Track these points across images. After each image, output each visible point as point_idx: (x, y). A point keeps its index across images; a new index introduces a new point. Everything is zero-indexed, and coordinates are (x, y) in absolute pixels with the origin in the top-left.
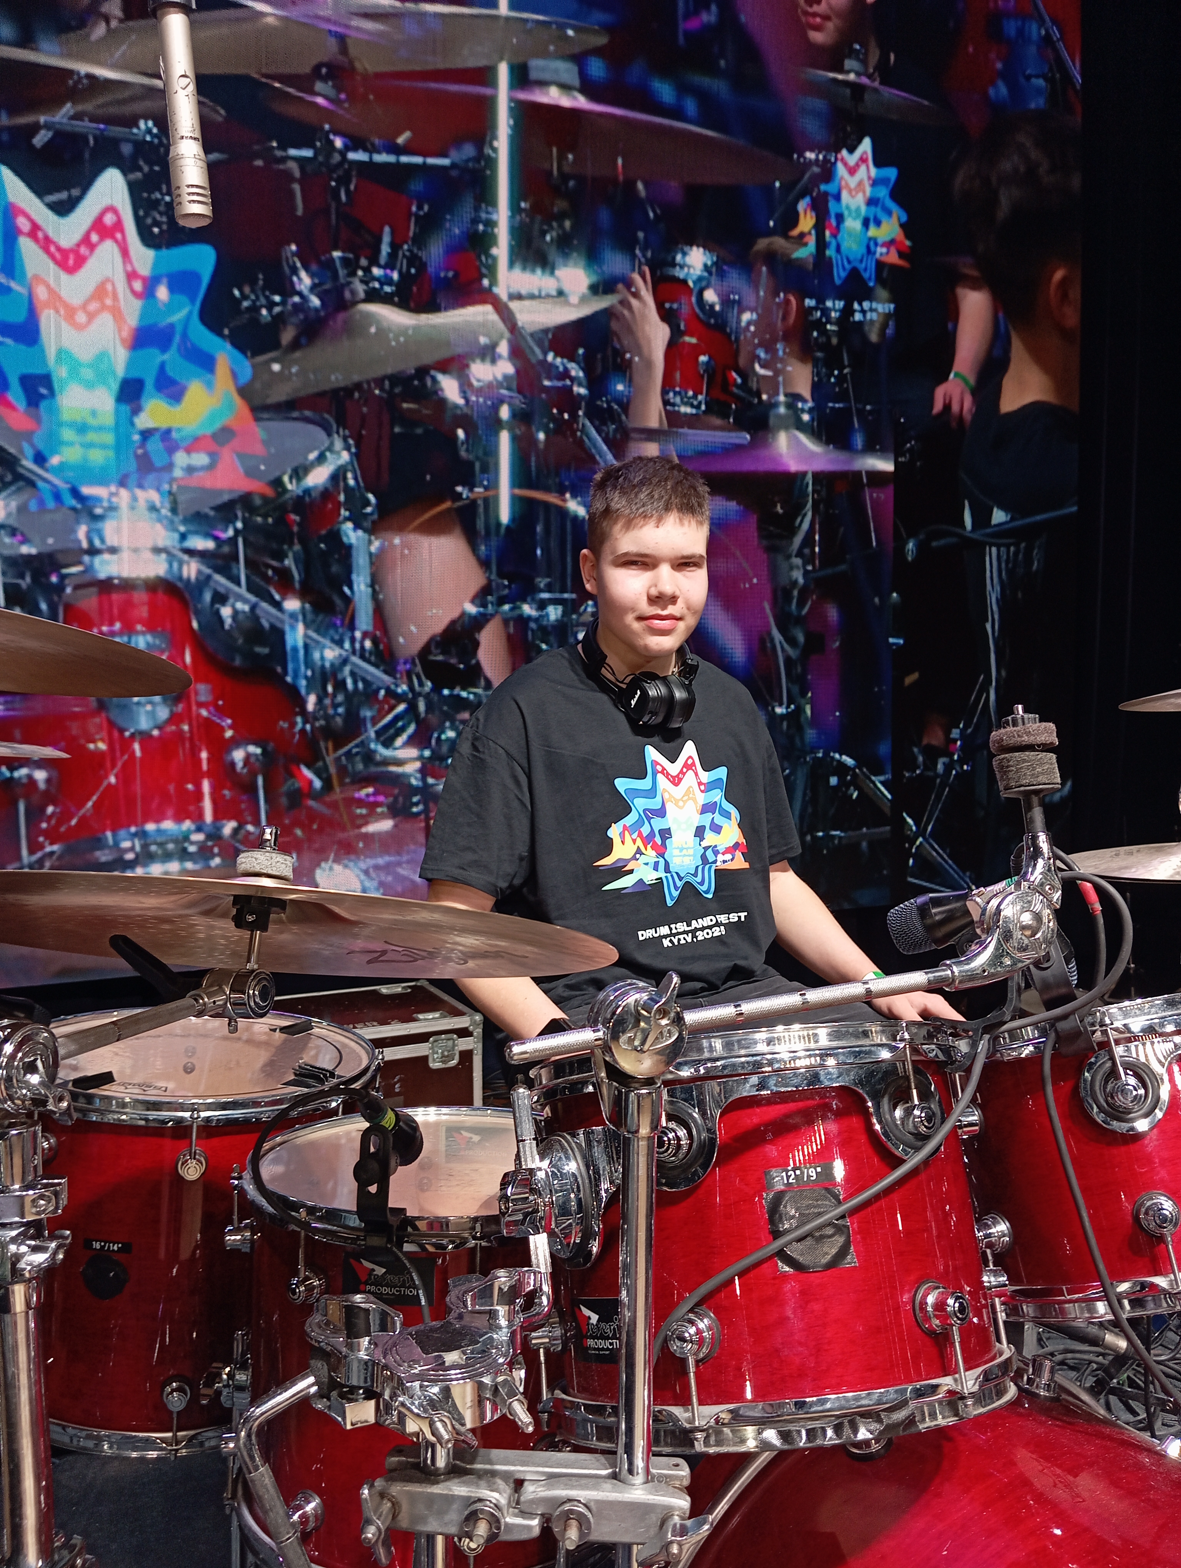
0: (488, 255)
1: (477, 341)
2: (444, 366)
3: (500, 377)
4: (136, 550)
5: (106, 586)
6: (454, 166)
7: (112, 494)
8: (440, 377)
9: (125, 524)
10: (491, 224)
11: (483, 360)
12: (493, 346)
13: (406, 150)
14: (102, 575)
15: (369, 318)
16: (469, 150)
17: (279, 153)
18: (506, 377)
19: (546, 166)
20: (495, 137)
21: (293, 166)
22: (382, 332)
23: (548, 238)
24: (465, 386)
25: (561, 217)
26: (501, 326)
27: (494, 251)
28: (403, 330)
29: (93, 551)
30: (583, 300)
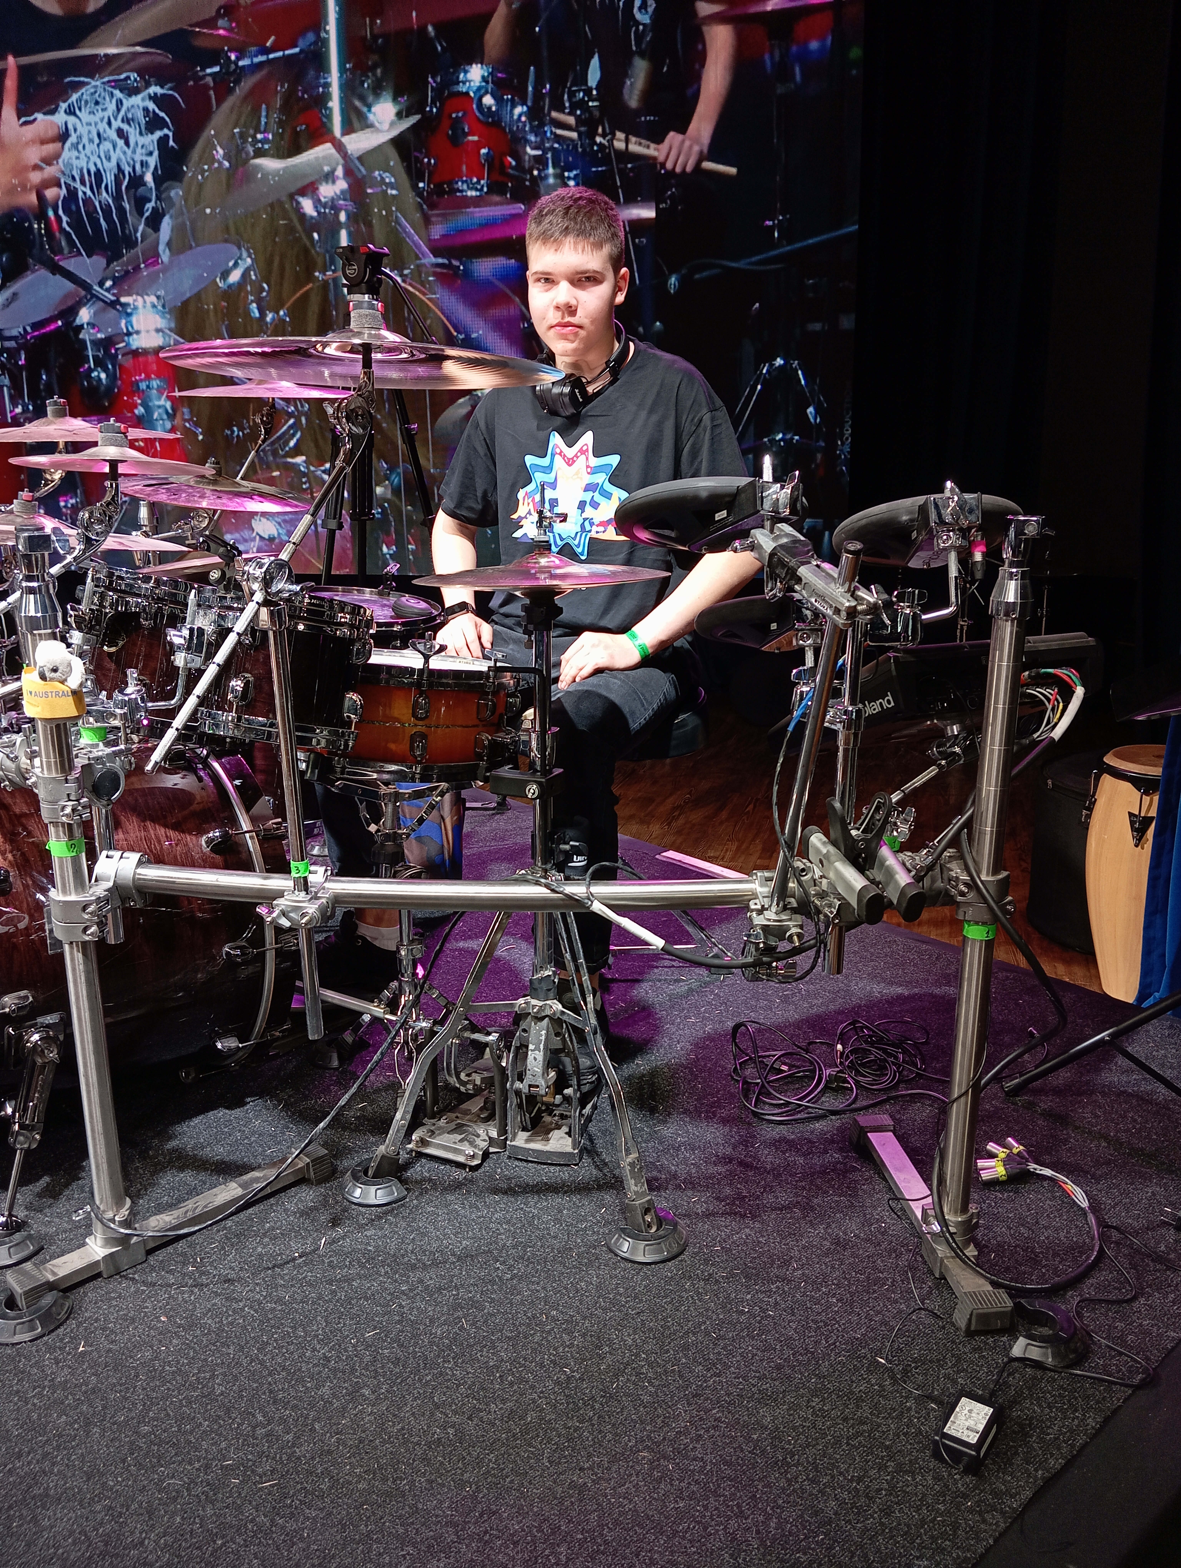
0: (327, 108)
1: (322, 170)
2: (303, 192)
3: (338, 192)
4: (148, 331)
5: (135, 353)
6: (301, 51)
7: (135, 301)
8: (301, 199)
9: (141, 317)
10: (327, 85)
11: (327, 182)
12: (333, 171)
13: (273, 49)
14: (134, 347)
15: (258, 168)
16: (311, 37)
17: (201, 74)
18: (342, 192)
19: (363, 33)
20: (327, 23)
21: (209, 80)
22: (265, 175)
23: (366, 85)
24: (317, 203)
25: (373, 69)
26: (337, 155)
27: (330, 104)
28: (276, 173)
29: (129, 334)
30: (392, 124)
